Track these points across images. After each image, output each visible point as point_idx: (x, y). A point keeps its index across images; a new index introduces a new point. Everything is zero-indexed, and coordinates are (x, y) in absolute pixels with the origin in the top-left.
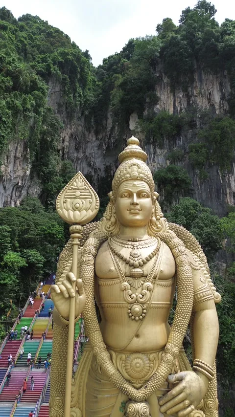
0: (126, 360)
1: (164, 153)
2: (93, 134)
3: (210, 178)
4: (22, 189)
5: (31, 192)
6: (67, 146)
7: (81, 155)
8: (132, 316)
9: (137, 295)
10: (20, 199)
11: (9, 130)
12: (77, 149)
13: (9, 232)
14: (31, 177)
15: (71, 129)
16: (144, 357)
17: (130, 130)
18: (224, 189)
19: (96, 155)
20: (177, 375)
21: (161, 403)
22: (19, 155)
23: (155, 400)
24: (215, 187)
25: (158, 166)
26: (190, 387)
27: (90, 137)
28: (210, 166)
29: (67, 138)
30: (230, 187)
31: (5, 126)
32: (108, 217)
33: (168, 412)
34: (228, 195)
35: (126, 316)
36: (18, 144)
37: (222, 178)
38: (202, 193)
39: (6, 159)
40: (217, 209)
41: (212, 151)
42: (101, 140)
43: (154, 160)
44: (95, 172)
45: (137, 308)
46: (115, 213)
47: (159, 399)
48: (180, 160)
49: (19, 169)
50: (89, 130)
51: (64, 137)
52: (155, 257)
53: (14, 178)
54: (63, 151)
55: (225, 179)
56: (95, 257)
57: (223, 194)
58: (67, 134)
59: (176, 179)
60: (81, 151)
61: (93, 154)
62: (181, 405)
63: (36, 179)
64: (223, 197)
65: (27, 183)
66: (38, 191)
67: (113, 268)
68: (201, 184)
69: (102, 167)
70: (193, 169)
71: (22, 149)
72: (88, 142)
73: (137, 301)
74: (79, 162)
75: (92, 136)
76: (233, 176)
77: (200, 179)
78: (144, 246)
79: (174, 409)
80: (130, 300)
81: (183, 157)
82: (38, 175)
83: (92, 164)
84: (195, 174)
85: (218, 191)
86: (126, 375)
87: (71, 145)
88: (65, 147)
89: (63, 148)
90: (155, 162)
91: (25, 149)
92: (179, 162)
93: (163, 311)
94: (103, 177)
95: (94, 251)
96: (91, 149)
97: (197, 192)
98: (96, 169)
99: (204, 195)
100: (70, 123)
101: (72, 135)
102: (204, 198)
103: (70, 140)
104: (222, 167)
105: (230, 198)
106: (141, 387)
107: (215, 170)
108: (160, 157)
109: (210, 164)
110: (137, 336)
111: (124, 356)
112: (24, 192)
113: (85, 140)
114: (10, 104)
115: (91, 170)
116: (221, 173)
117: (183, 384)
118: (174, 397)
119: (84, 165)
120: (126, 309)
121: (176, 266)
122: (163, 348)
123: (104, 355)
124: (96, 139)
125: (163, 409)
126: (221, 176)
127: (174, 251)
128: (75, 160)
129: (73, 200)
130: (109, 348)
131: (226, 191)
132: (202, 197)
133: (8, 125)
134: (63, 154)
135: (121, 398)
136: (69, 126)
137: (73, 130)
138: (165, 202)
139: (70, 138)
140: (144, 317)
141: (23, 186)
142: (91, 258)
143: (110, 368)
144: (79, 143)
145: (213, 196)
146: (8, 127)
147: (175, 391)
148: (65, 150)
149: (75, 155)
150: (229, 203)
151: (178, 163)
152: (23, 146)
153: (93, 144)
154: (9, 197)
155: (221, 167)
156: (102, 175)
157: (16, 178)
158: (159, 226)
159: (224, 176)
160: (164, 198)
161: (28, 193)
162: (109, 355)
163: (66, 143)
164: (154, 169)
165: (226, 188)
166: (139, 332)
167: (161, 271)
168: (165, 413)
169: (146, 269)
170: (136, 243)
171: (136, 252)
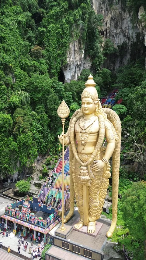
2: (127, 12)
4: (80, 66)
5: (86, 67)
6: (109, 27)
7: (119, 30)
8: (82, 144)
9: (83, 138)
10: (80, 72)
11: (69, 37)
12: (116, 27)
13: (71, 95)
14: (85, 58)
15: (111, 14)
16: (86, 155)
17: (139, 19)
19: (130, 27)
20: (96, 161)
21: (91, 167)
22: (76, 49)
26: (99, 165)
27: (125, 15)
29: (109, 21)
31: (66, 35)
35: (80, 144)
36: (75, 42)
39: (69, 54)
42: (132, 16)
44: (129, 40)
45: (83, 142)
47: (90, 166)
49: (77, 56)
50: (124, 10)
51: (107, 21)
52: (90, 127)
53: (75, 62)
54: (107, 31)
56: (75, 125)
58: (109, 18)
60: (119, 27)
61: (128, 27)
63: (88, 58)
65: (83, 62)
66: (89, 65)
69: (134, 35)
71: (78, 44)
72: (124, 19)
73: (83, 140)
74: (118, 35)
75: (127, 14)
79: (94, 170)
80: (81, 140)
82: (89, 56)
83: (127, 35)
86: (81, 159)
87: (112, 25)
88: (108, 28)
89: (107, 30)
91: (80, 43)
93: (93, 143)
94: (135, 42)
95: (74, 123)
96: (126, 24)
98: (130, 37)
100: (111, 10)
101: (112, 18)
103: (111, 22)
111: (81, 155)
112: (82, 68)
113: (121, 18)
114: (67, 20)
115: (126, 39)
117: (97, 163)
119: (121, 37)
120: (80, 142)
121: (99, 129)
122: (92, 154)
123: (76, 154)
124: (129, 16)
125: (91, 169)
127: (100, 124)
128: (115, 35)
129: (61, 110)
133: (68, 34)
134: (107, 33)
135: (79, 165)
136: (110, 12)
137: (112, 14)
139: (110, 20)
140: (85, 145)
141: (81, 65)
142: (73, 125)
143: (77, 157)
144: (117, 23)
146: (68, 36)
147: (94, 165)
148: (108, 30)
149: (115, 31)
152: (78, 42)
153: (127, 20)
154: (74, 72)
156: (134, 41)
157: (76, 61)
158: (100, 112)
161: (84, 67)
163: (108, 25)
166: (84, 149)
167: (91, 132)
168: (92, 170)
169: (87, 131)
170: (86, 121)
171: (85, 125)
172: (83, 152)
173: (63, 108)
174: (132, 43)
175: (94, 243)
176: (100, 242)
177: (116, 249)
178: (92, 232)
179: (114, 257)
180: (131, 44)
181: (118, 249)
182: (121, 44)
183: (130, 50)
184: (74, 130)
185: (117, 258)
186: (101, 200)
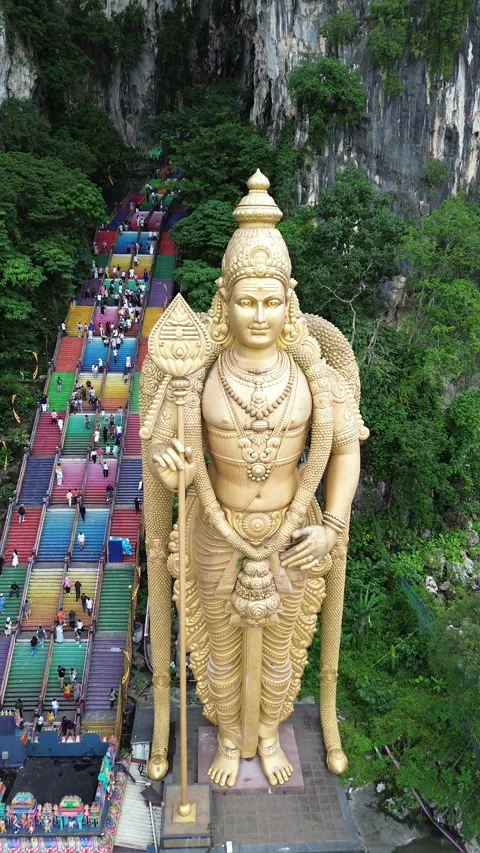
0: (244, 519)
1: (316, 13)
3: (406, 92)
8: (252, 477)
9: (259, 452)
16: (266, 517)
18: (430, 118)
20: (303, 531)
21: (282, 558)
23: (275, 557)
24: (414, 113)
25: (301, 48)
28: (411, 60)
30: (443, 115)
32: (216, 319)
33: (290, 566)
34: (436, 134)
35: (245, 476)
37: (430, 94)
38: (383, 129)
40: (409, 166)
41: (419, 20)
43: (291, 30)
45: (259, 468)
46: (227, 317)
47: (280, 554)
48: (349, 40)
52: (285, 401)
55: (437, 96)
57: (426, 130)
59: (337, 98)
62: (304, 560)
64: (425, 137)
67: (228, 419)
68: (387, 104)
70: (375, 67)
73: (259, 460)
76: (453, 89)
77: (386, 95)
78: (270, 384)
79: (296, 563)
80: (251, 460)
81: (356, 30)
84: (376, 80)
85: (417, 123)
86: (244, 534)
90: (294, 36)
92: (347, 45)
94: (170, 12)
97: (375, 126)
99: (388, 132)
102: (387, 140)
104: (436, 64)
105: (439, 141)
106: (260, 545)
107: (419, 72)
108: (305, 23)
109: (411, 55)
110: (258, 496)
111: (241, 516)
116: (431, 80)
118: (297, 553)
120: (245, 469)
121: (313, 406)
122: (288, 506)
125: (284, 564)
126: (429, 86)
129: (172, 342)
130: (222, 504)
131: (433, 126)
132: (382, 139)
135: (237, 556)
138: (309, 148)
140: (267, 478)
145: (407, 134)
150: (435, 153)
151: (345, 47)
155: (432, 65)
156: (167, 6)
159: (435, 88)
160: (307, 136)
162: (223, 514)
164: (291, 55)
165: (434, 117)
166: (261, 493)
167: (293, 422)
168: (286, 567)
169: (274, 420)
170: (259, 379)
171: (259, 394)
172: (257, 504)
173: (179, 331)
174: (159, 11)
175: (313, 815)
176: (327, 805)
177: (395, 811)
178: (287, 779)
179: (400, 844)
180: (157, 15)
181: (400, 811)
182: (123, 8)
183: (154, 41)
184: (200, 417)
185: (410, 840)
186: (297, 655)
